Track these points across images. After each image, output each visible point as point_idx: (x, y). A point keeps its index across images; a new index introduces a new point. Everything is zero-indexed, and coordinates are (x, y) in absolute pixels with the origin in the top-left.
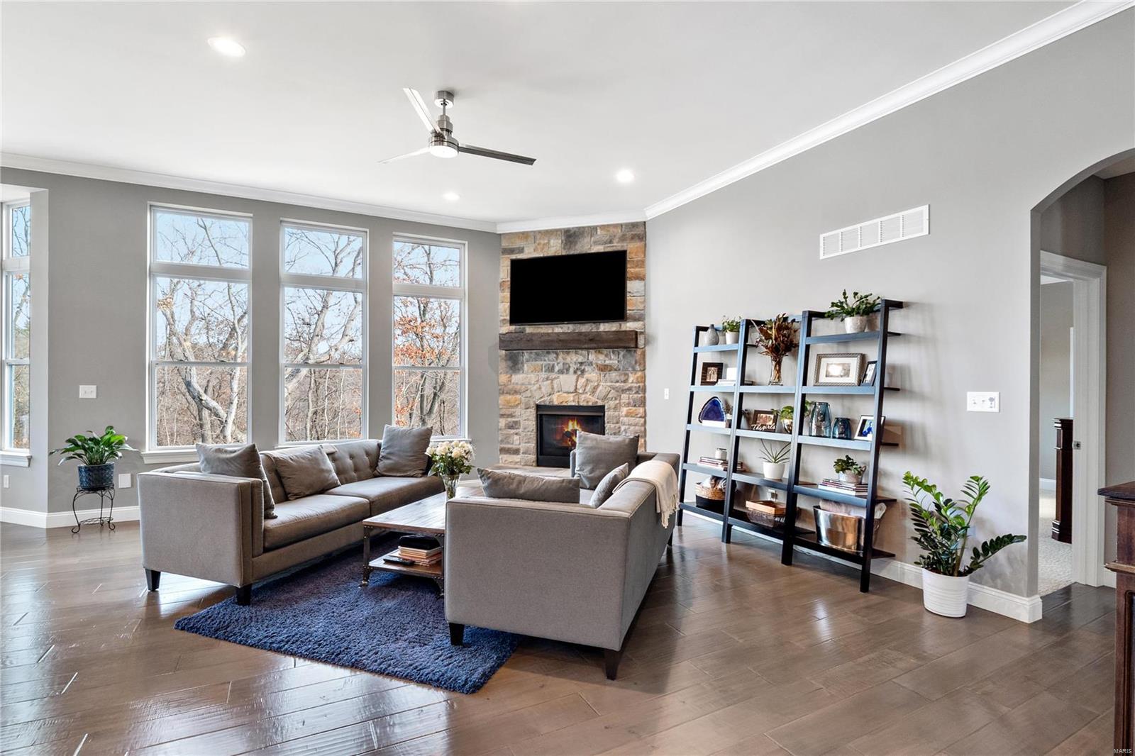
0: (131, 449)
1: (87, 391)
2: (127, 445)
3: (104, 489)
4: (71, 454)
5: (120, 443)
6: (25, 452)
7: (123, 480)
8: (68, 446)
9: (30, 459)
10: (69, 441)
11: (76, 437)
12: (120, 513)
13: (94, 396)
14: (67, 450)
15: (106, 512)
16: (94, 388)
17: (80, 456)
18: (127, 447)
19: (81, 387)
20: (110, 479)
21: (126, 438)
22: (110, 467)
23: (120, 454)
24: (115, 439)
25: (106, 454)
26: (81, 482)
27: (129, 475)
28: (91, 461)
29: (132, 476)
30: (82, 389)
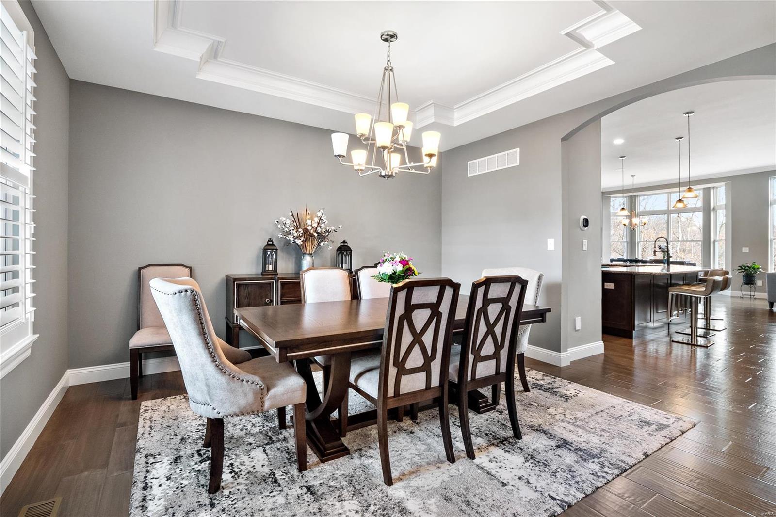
0: (762, 271)
1: (745, 250)
3: (752, 284)
4: (740, 271)
5: (758, 268)
7: (759, 283)
8: (740, 268)
10: (739, 266)
11: (742, 265)
12: (758, 295)
13: (748, 251)
14: (739, 270)
15: (752, 293)
16: (748, 248)
17: (743, 272)
18: (761, 270)
20: (754, 281)
21: (761, 267)
22: (754, 277)
23: (758, 272)
24: (756, 267)
25: (753, 272)
26: (744, 281)
27: (761, 280)
28: (747, 274)
29: (763, 282)
30: (743, 249)
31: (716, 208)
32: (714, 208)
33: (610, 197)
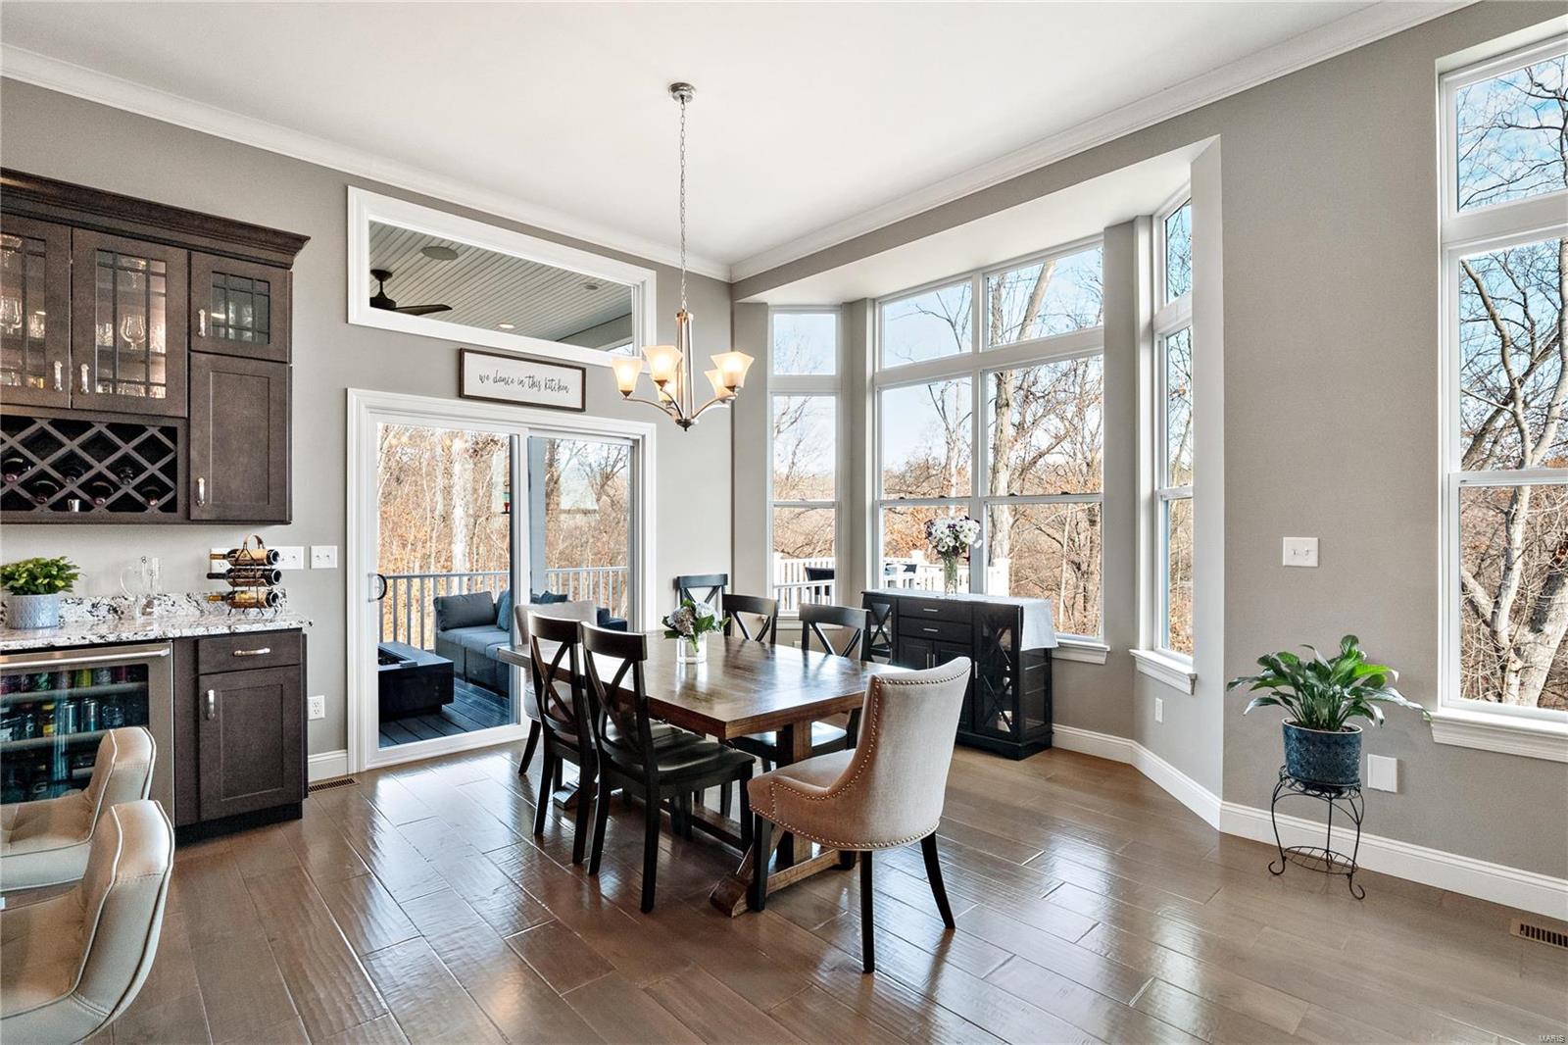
0: (1401, 700)
1: (1299, 551)
2: (1394, 692)
4: (1267, 692)
5: (1376, 682)
6: (1184, 665)
7: (1378, 771)
8: (1263, 671)
9: (1194, 680)
10: (1264, 661)
11: (1279, 655)
13: (1312, 561)
14: (1263, 682)
15: (1343, 838)
16: (1312, 543)
17: (1286, 697)
18: (1394, 695)
19: (1285, 539)
21: (1396, 674)
22: (1353, 737)
23: (1379, 713)
24: (1365, 672)
25: (1344, 707)
26: (1289, 760)
27: (1394, 761)
28: (1310, 718)
29: (1400, 764)
30: (1289, 543)
31: (1163, 326)
32: (1151, 325)
33: (763, 306)
